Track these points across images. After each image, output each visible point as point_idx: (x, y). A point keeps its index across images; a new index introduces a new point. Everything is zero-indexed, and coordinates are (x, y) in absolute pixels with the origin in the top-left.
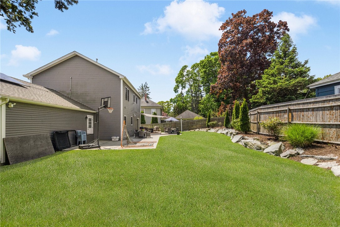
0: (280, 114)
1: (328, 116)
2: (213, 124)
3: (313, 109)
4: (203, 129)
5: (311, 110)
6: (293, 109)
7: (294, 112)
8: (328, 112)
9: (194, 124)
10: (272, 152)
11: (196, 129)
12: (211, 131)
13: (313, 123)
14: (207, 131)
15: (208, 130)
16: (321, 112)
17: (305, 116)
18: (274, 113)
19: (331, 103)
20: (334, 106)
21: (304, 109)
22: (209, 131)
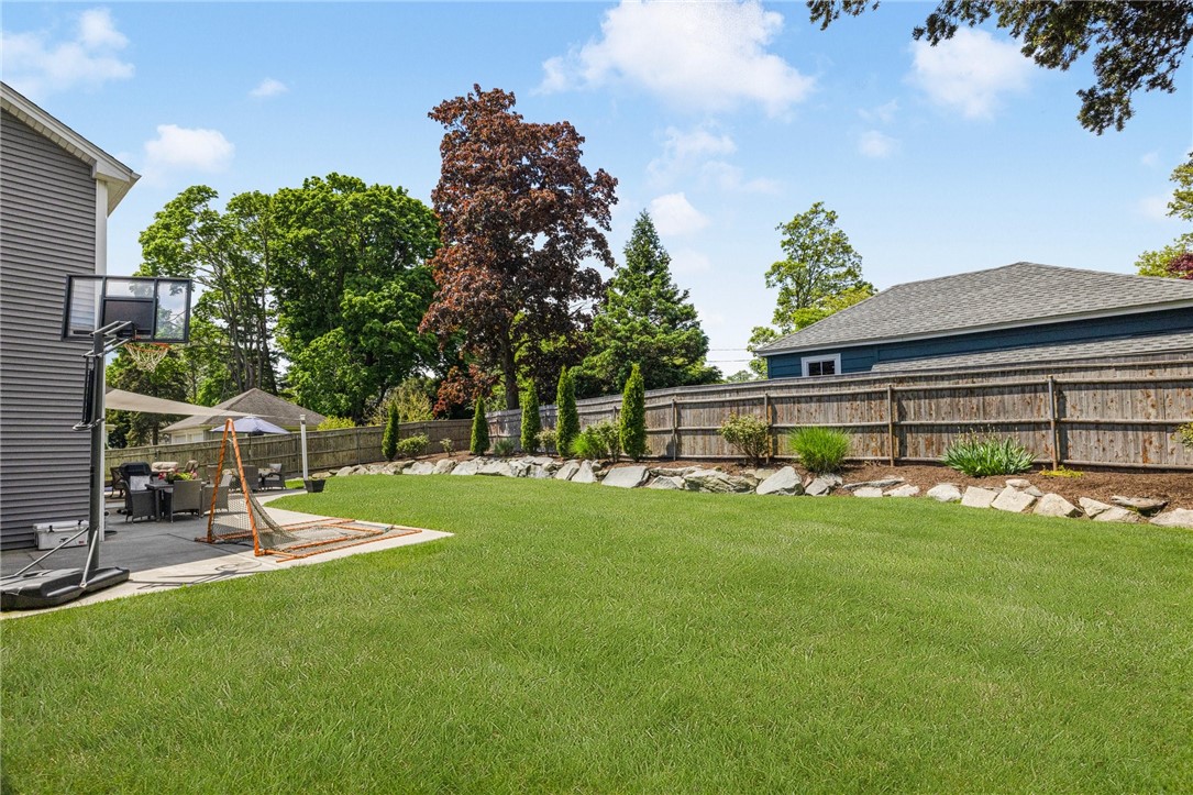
0: (741, 408)
1: (848, 412)
2: (416, 445)
3: (820, 399)
4: (372, 466)
5: (814, 399)
6: (776, 398)
7: (777, 403)
8: (848, 404)
9: (327, 447)
10: (786, 490)
11: (340, 467)
12: (417, 472)
13: (821, 425)
14: (400, 473)
15: (402, 468)
16: (835, 404)
17: (803, 411)
18: (724, 406)
19: (852, 387)
20: (858, 394)
21: (801, 397)
22: (405, 471)
